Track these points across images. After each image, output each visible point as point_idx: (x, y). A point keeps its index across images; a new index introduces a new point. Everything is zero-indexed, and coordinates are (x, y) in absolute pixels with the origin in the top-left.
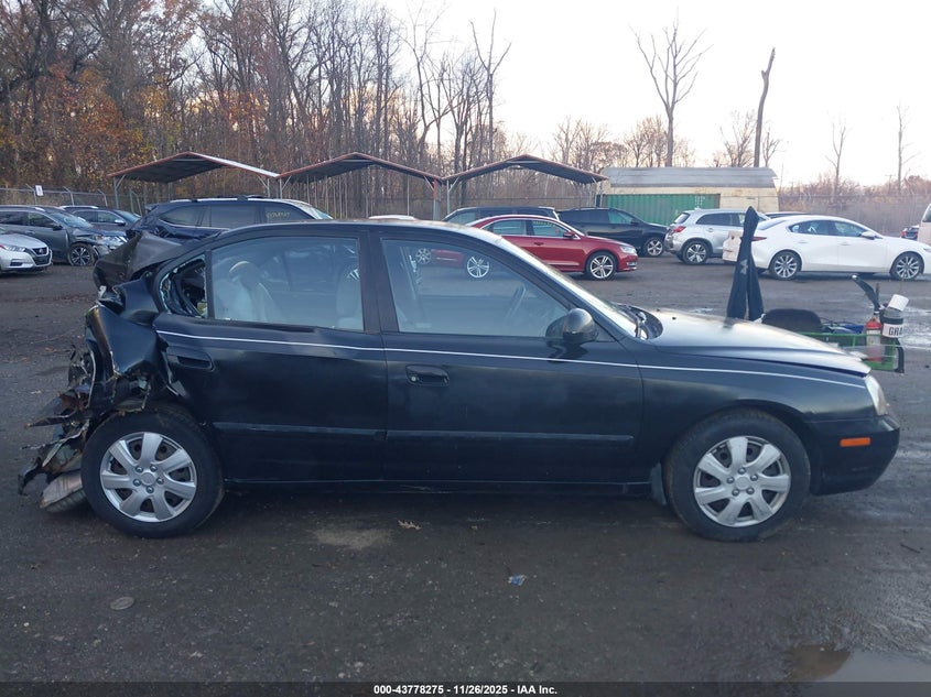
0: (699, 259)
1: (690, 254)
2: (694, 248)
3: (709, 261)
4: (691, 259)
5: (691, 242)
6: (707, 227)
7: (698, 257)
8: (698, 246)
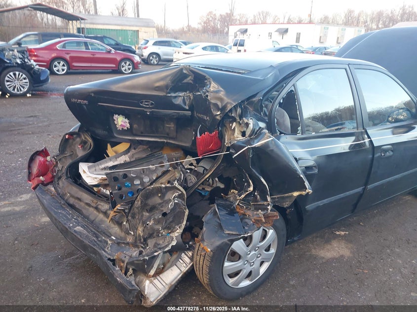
0: (156, 63)
1: (152, 60)
2: (153, 57)
3: (160, 63)
4: (152, 62)
5: (152, 54)
6: (158, 47)
7: (155, 61)
8: (154, 56)
